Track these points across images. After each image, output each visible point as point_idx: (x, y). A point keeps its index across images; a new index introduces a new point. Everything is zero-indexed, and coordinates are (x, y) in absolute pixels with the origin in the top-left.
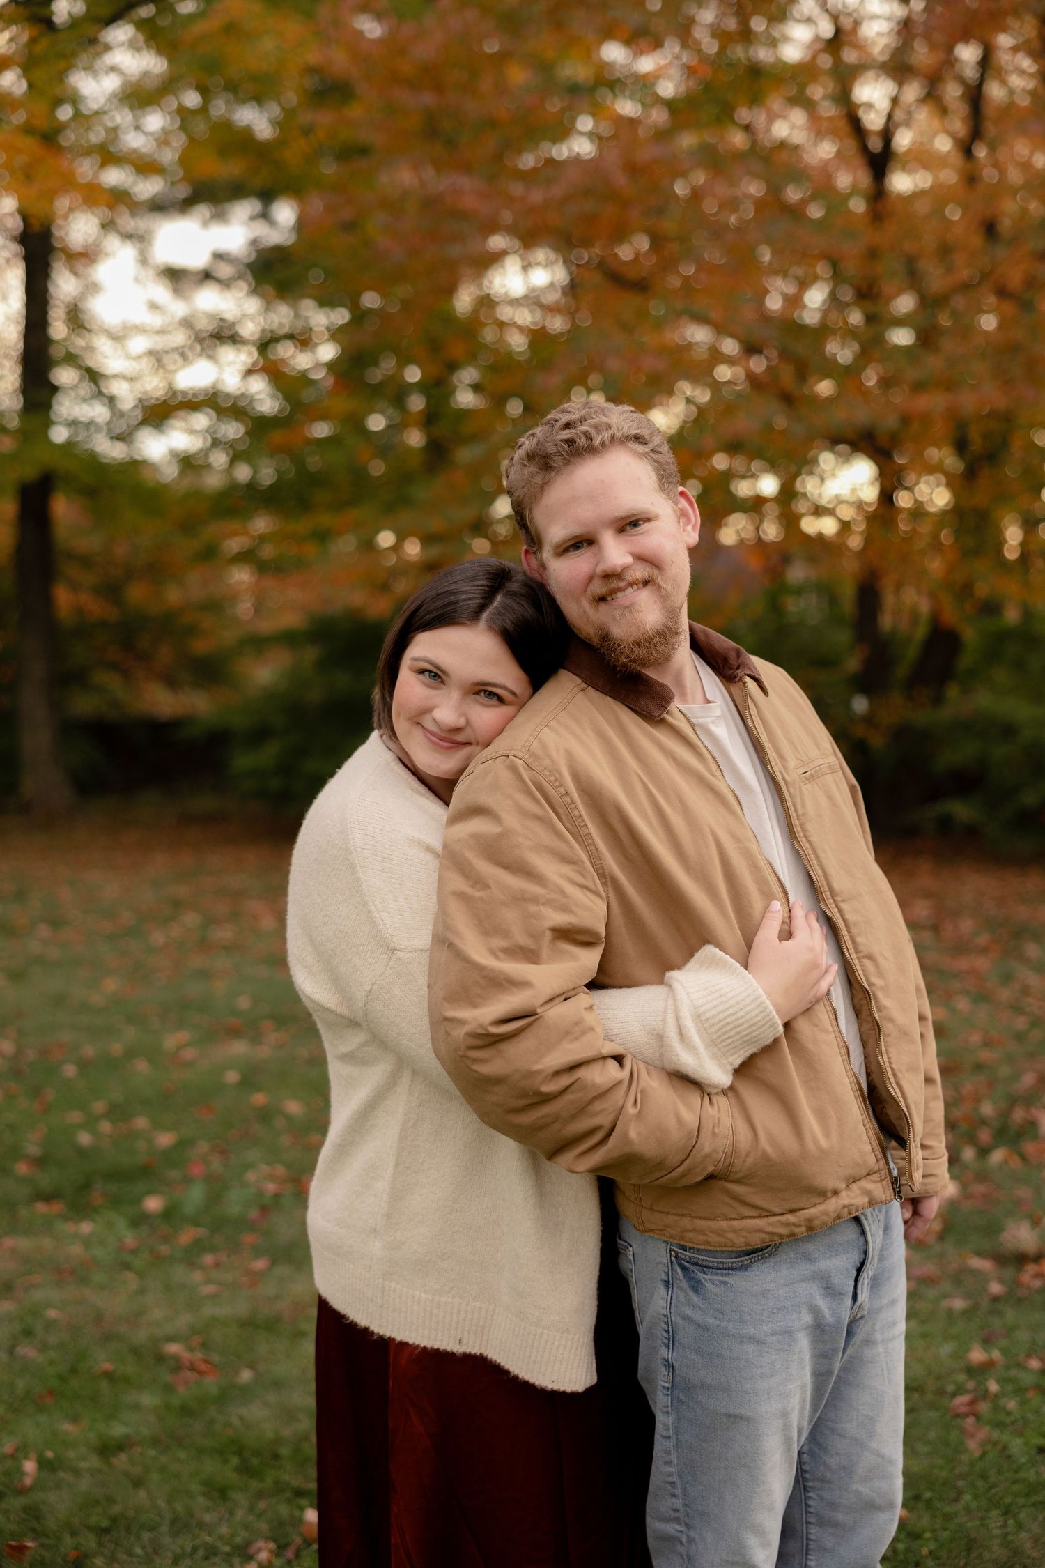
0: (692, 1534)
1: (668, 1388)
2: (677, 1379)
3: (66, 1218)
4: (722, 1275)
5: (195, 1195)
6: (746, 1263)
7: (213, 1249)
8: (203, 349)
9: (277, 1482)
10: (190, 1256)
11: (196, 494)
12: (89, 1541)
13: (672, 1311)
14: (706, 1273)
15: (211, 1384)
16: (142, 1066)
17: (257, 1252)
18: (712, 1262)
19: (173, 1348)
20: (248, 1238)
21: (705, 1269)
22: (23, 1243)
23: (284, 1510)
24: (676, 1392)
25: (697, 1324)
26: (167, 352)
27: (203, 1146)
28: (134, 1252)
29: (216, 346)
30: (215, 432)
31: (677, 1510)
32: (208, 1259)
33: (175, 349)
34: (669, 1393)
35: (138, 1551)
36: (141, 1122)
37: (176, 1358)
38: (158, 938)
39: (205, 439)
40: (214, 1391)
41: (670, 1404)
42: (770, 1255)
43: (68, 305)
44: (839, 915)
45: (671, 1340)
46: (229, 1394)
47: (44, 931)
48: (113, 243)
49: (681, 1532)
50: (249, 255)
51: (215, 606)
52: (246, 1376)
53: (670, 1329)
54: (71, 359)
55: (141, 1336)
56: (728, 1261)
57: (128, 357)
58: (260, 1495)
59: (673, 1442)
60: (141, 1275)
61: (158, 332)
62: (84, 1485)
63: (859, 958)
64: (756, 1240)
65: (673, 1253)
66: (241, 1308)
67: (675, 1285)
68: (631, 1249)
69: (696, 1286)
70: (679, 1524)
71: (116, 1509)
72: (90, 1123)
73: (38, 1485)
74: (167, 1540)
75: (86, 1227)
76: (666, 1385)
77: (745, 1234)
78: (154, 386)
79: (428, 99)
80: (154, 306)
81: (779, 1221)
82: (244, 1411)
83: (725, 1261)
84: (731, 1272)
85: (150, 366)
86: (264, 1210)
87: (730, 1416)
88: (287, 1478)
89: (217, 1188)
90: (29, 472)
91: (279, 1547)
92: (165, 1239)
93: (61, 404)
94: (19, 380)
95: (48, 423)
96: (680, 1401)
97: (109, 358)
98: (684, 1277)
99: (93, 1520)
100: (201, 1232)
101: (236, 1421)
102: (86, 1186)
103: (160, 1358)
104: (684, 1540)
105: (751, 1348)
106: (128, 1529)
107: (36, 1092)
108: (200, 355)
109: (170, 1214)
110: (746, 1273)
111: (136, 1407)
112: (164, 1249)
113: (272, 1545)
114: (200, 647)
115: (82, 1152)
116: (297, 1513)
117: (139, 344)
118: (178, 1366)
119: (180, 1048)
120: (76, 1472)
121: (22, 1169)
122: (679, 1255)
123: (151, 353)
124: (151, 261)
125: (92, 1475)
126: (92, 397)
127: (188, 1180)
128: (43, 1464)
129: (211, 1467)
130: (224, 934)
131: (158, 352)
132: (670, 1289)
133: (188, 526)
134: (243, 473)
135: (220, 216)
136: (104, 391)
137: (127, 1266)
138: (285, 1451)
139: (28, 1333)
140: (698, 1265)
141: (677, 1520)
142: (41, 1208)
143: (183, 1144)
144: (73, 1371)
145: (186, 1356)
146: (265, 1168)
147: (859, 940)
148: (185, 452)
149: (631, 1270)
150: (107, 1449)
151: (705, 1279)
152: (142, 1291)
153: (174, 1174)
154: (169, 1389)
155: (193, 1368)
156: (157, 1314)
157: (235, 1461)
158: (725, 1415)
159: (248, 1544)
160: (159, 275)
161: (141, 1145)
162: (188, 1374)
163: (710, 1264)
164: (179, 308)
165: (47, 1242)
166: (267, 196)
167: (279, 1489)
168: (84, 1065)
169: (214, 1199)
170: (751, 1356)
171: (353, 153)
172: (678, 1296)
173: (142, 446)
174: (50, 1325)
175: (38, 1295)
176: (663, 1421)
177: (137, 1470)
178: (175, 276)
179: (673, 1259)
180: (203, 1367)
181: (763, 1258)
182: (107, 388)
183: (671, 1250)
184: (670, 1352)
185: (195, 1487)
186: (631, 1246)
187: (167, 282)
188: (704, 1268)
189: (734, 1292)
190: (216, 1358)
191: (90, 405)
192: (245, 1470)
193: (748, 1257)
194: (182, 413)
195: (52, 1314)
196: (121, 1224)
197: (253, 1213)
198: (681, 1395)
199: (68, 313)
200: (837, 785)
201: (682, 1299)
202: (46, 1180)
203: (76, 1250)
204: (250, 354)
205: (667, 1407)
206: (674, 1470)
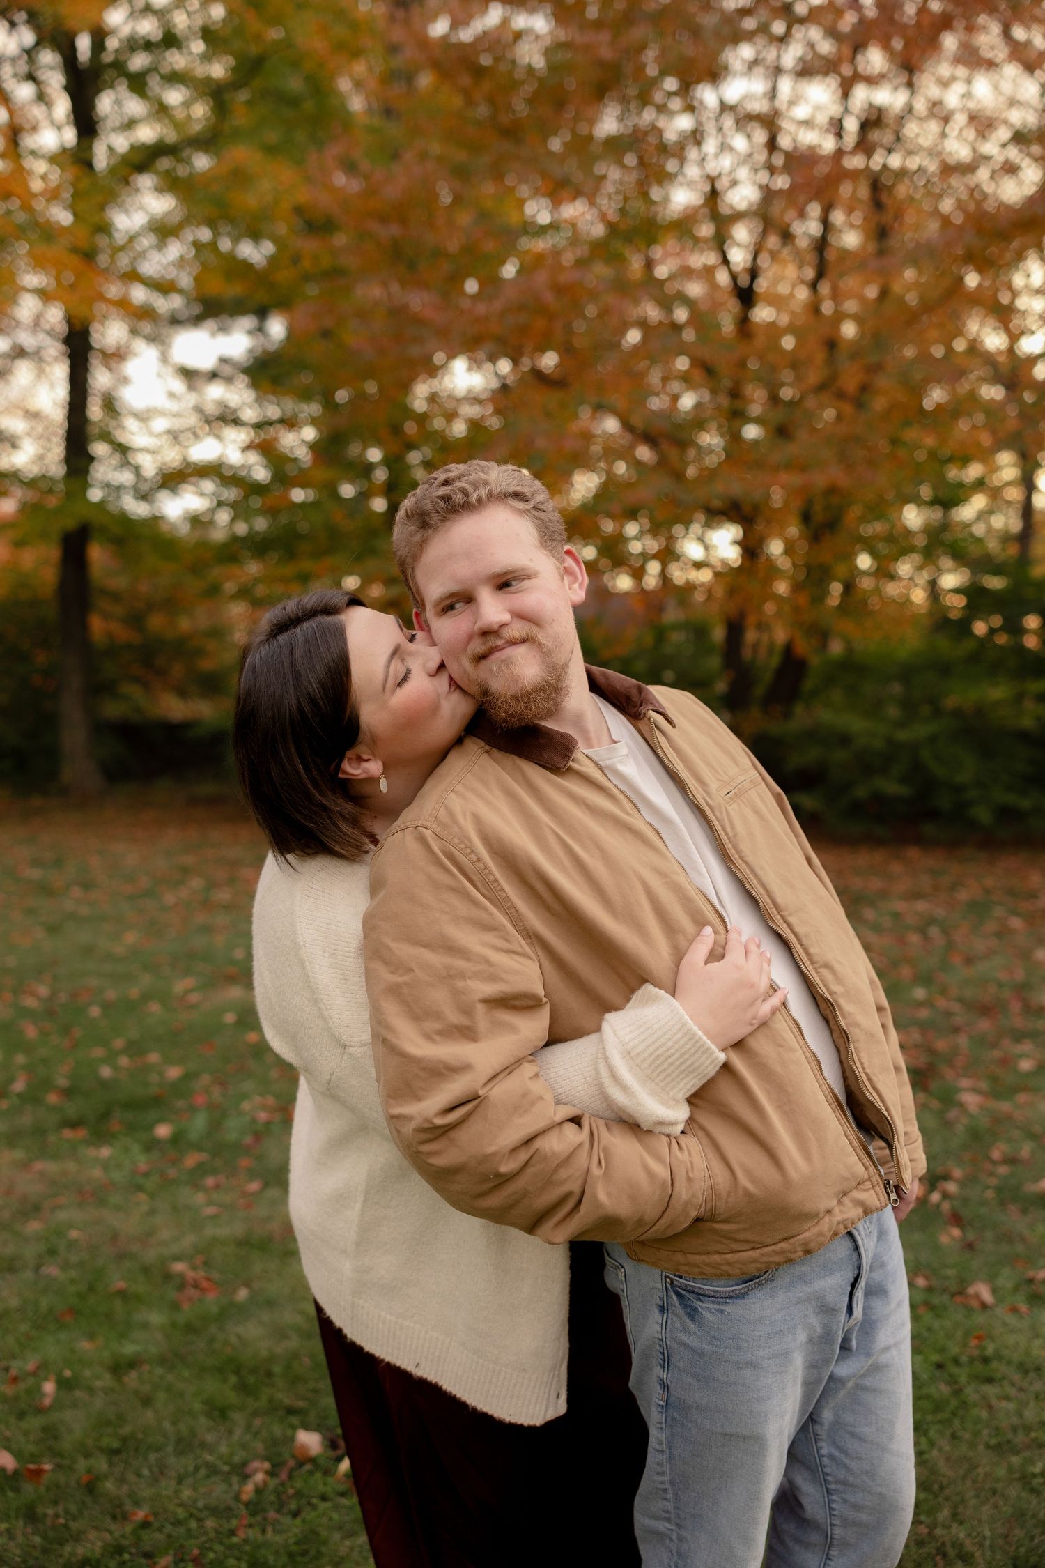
0: (683, 1533)
1: (663, 1406)
2: (672, 1399)
3: (88, 1143)
4: (719, 1303)
5: (198, 1124)
6: (743, 1291)
7: (214, 1172)
8: (211, 429)
9: (271, 1401)
10: (195, 1177)
11: (204, 545)
12: (102, 1464)
13: (668, 1335)
14: (702, 1301)
15: (212, 1301)
16: (155, 1008)
17: (252, 1174)
18: (709, 1290)
19: (179, 1267)
20: (244, 1162)
21: (702, 1298)
22: (50, 1167)
23: (277, 1430)
24: (670, 1411)
25: (693, 1350)
26: (182, 432)
27: (206, 1079)
28: (146, 1175)
29: (221, 427)
30: (220, 496)
31: (668, 1512)
32: (210, 1181)
33: (188, 430)
34: (664, 1411)
35: (146, 1472)
36: (154, 1057)
37: (181, 1276)
38: (170, 898)
39: (212, 501)
40: (215, 1310)
41: (664, 1421)
42: (767, 1281)
43: (104, 394)
44: (789, 930)
45: (666, 1362)
46: (230, 1311)
47: (77, 892)
48: (140, 345)
49: (672, 1530)
50: (248, 359)
51: (218, 633)
52: (243, 1294)
53: (665, 1351)
54: (107, 437)
55: (151, 1255)
56: (724, 1289)
57: (151, 434)
58: (255, 1414)
59: (666, 1455)
60: (152, 1196)
61: (175, 416)
62: (98, 1402)
63: (815, 969)
64: (752, 1269)
65: (668, 1280)
66: (237, 1229)
67: (670, 1311)
68: (623, 1270)
69: (693, 1314)
70: (670, 1523)
71: (127, 1430)
72: (111, 1058)
73: (57, 1405)
74: (172, 1460)
75: (105, 1152)
76: (661, 1403)
77: (739, 1266)
78: (172, 457)
79: (394, 230)
80: (172, 395)
81: (774, 1251)
82: (240, 1329)
83: (721, 1289)
84: (728, 1300)
85: (169, 442)
86: (258, 1136)
87: (726, 1434)
88: (280, 1396)
89: (218, 1116)
90: (70, 523)
91: (273, 1466)
92: (175, 1162)
93: (97, 471)
94: (65, 452)
95: (86, 486)
96: (674, 1419)
97: (134, 434)
98: (680, 1304)
99: (106, 1441)
100: (203, 1157)
101: (234, 1340)
102: (105, 1115)
103: (168, 1277)
104: (674, 1537)
105: (748, 1373)
106: (136, 1450)
107: (66, 1030)
108: (209, 434)
109: (177, 1140)
110: (743, 1301)
111: (145, 1326)
112: (172, 1172)
113: (267, 1465)
114: (206, 665)
115: (104, 1084)
116: (289, 1432)
117: (160, 424)
118: (182, 1284)
119: (188, 991)
120: (91, 1390)
121: (52, 1098)
122: (675, 1282)
123: (169, 432)
124: (170, 360)
125: (106, 1394)
126: (122, 466)
127: (192, 1109)
128: (63, 1384)
129: (212, 1386)
130: (223, 895)
131: (175, 432)
132: (665, 1315)
133: (197, 568)
134: (241, 529)
135: (223, 329)
136: (132, 461)
137: (140, 1188)
138: (277, 1369)
139: (52, 1252)
140: (694, 1293)
141: (668, 1520)
142: (68, 1133)
143: (188, 1077)
144: (91, 1289)
145: (190, 1274)
146: (257, 1099)
147: (812, 950)
148: (195, 511)
149: (623, 1291)
150: (119, 1368)
151: (701, 1307)
152: (152, 1212)
153: (181, 1104)
154: (175, 1306)
155: (196, 1285)
156: (165, 1234)
157: (233, 1379)
158: (721, 1434)
159: (244, 1464)
160: (176, 372)
161: (154, 1078)
162: (192, 1292)
163: (707, 1293)
164: (191, 399)
165: (71, 1166)
166: (262, 313)
167: (273, 1407)
168: (107, 1006)
169: (215, 1125)
170: (747, 1381)
171: (334, 274)
172: (673, 1322)
173: (161, 505)
174: (72, 1245)
175: (62, 1216)
176: (656, 1436)
177: (146, 1388)
178: (188, 374)
179: (668, 1285)
180: (205, 1284)
181: (760, 1284)
182: (134, 459)
183: (666, 1277)
184: (665, 1373)
185: (197, 1406)
186: (623, 1267)
187: (183, 377)
188: (701, 1296)
189: (731, 1321)
190: (216, 1276)
191: (121, 472)
192: (243, 1388)
193: (745, 1285)
194: (193, 479)
195: (74, 1234)
196: (136, 1149)
197: (248, 1139)
198: (675, 1414)
199: (104, 400)
200: (763, 800)
201: (677, 1325)
202: (72, 1109)
203: (97, 1173)
204: (248, 433)
205: (661, 1423)
206: (666, 1479)
